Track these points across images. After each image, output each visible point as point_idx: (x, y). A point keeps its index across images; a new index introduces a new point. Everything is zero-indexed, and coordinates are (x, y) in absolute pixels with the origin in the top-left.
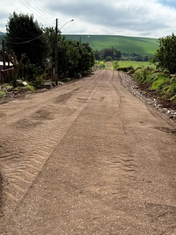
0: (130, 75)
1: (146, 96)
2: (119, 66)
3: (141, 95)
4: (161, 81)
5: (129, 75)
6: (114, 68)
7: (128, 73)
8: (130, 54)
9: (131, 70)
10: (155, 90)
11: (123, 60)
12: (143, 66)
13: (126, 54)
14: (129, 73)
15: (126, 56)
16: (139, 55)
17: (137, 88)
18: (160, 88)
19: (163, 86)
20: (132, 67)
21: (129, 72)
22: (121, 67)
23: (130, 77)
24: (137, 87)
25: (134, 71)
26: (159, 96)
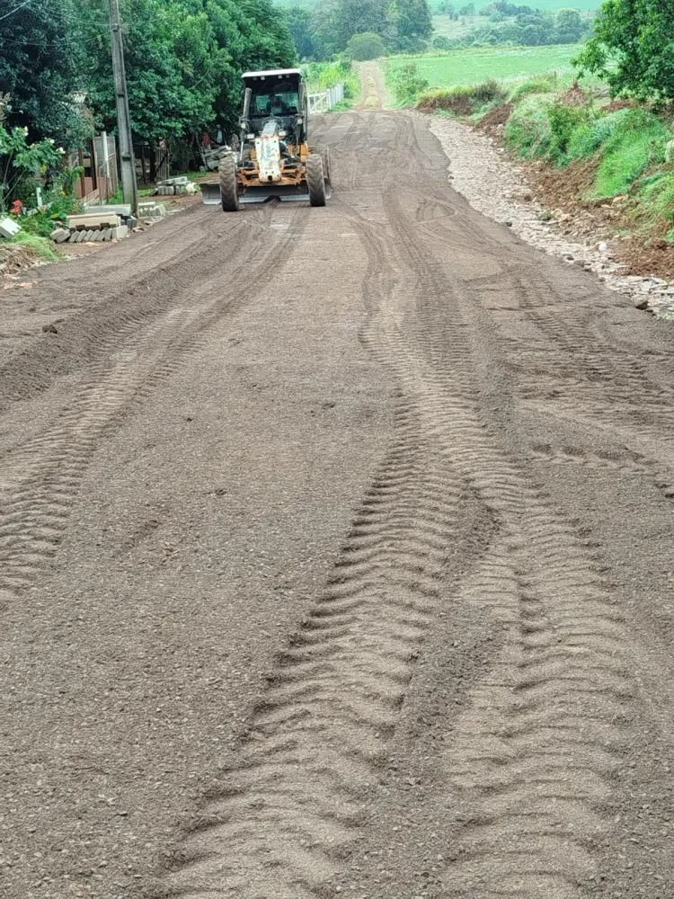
0: (488, 133)
1: (567, 233)
2: (425, 84)
3: (547, 229)
4: (632, 154)
5: (481, 133)
6: (400, 94)
7: (476, 117)
8: (478, 8)
9: (490, 105)
10: (608, 202)
11: (441, 44)
12: (552, 78)
13: (456, 11)
14: (483, 121)
15: (460, 17)
16: (526, 10)
17: (528, 198)
18: (629, 187)
19: (645, 178)
20: (493, 86)
21: (482, 115)
22: (438, 92)
23: (491, 140)
24: (528, 191)
25: (508, 108)
26: (628, 226)
